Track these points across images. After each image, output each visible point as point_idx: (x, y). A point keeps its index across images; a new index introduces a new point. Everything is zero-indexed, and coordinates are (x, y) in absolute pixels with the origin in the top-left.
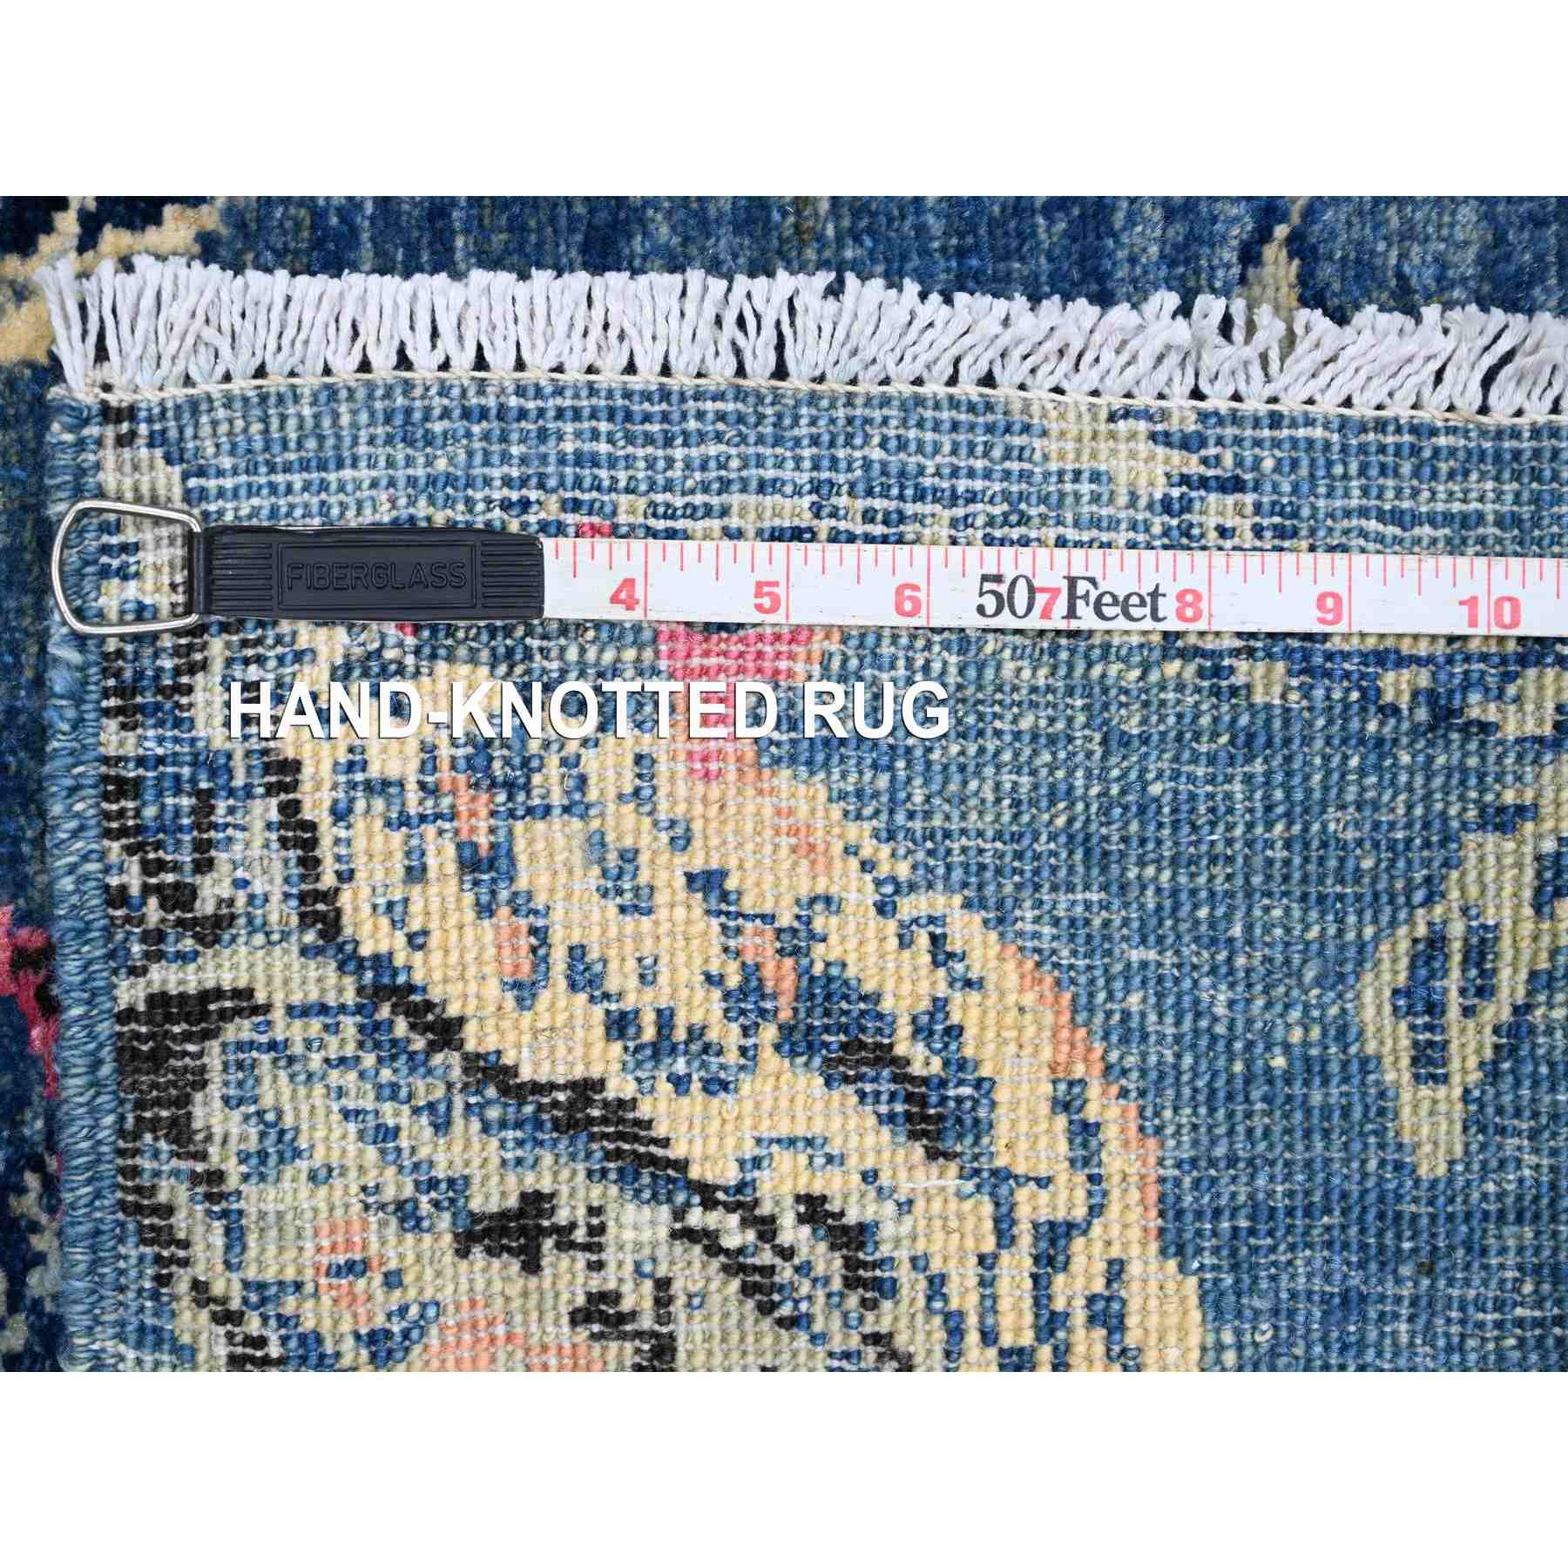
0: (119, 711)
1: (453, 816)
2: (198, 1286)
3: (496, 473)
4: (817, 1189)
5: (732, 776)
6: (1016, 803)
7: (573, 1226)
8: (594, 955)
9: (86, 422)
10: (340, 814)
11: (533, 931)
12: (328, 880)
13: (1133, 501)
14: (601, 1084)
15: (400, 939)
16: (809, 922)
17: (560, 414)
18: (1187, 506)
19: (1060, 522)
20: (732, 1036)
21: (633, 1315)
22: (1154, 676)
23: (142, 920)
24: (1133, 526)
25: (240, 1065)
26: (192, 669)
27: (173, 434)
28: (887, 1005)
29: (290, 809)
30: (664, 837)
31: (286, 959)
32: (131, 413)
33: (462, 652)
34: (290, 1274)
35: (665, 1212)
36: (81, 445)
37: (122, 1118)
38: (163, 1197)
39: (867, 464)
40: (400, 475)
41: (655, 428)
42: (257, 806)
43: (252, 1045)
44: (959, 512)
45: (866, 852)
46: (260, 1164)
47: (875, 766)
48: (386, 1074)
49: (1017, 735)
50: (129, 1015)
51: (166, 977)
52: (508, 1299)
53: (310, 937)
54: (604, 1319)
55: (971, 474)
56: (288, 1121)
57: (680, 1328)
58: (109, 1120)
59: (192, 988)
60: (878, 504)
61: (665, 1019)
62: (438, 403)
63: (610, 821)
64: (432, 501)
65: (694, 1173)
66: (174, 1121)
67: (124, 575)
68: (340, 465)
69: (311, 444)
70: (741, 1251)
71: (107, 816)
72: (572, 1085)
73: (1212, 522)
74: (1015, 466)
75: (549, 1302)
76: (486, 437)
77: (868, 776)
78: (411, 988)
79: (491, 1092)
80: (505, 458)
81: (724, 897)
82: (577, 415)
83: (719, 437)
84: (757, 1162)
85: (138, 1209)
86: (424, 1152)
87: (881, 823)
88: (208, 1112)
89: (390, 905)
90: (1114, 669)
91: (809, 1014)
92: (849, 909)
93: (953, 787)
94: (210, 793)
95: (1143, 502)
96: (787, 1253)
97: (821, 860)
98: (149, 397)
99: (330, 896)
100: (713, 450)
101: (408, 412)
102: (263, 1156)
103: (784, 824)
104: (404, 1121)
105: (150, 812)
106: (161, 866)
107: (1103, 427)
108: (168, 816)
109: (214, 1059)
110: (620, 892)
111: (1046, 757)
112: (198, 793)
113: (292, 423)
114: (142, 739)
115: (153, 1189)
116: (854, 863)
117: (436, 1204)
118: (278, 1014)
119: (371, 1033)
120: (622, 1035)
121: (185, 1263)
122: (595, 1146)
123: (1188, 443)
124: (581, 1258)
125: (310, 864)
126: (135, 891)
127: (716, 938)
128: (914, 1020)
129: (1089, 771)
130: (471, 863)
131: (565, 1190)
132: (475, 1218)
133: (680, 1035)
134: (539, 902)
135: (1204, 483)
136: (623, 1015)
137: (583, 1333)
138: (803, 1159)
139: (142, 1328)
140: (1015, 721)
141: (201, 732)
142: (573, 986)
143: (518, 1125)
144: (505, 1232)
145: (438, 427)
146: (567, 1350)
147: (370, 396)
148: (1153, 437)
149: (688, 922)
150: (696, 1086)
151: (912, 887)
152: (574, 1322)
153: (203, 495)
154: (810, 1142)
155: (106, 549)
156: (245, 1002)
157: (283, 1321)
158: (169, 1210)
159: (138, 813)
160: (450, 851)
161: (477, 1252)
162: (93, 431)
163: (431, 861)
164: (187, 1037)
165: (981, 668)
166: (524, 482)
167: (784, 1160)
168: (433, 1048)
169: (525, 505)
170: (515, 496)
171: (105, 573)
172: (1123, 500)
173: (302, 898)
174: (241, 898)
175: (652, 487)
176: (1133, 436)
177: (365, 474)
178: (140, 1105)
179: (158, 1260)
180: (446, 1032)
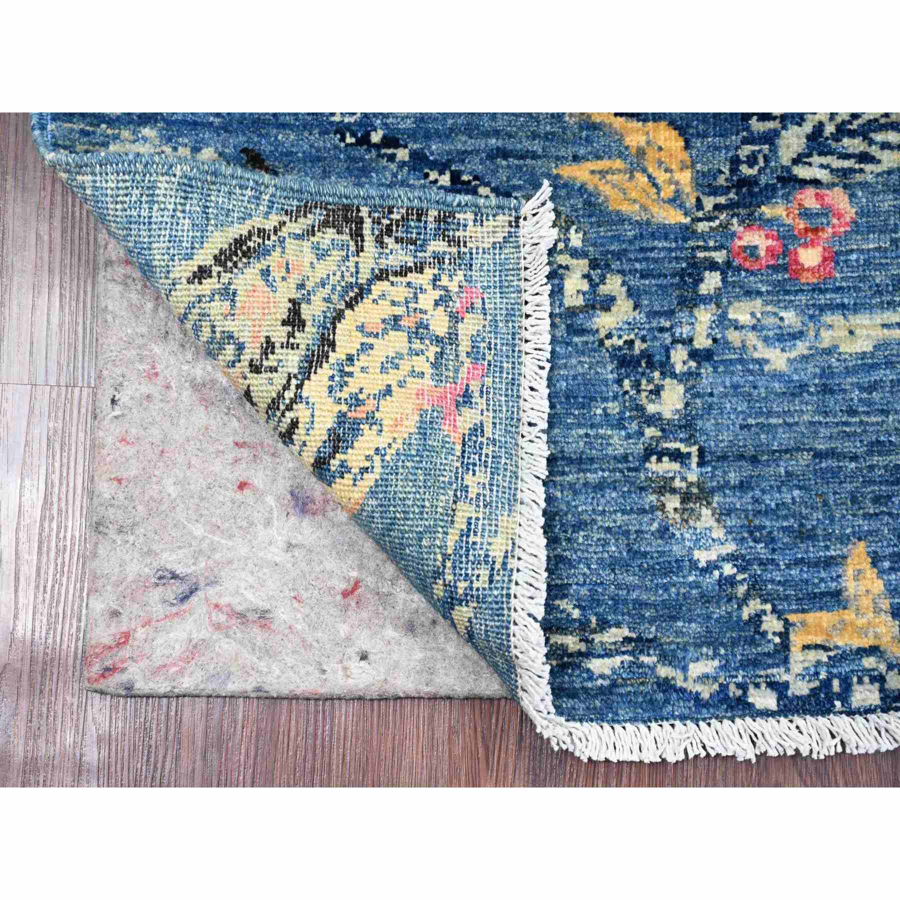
0: (440, 216)
1: (408, 316)
2: (285, 223)
3: (498, 341)
4: (300, 425)
5: (418, 402)
6: (404, 499)
7: (294, 338)
8: (370, 351)
9: (516, 211)
10: (409, 284)
11: (378, 334)
12: (391, 278)
13: (490, 544)
14: (334, 351)
15: (376, 297)
16: (376, 424)
17: (513, 363)
18: (486, 562)
19: (484, 519)
20: (344, 395)
21: (267, 359)
22: (438, 550)
23: (384, 218)
24: (482, 544)
25: (343, 245)
26: (449, 241)
27: (511, 240)
28: (350, 450)
29: (410, 270)
30: (402, 379)
31: (371, 264)
32: (517, 226)
33: (451, 325)
34: (287, 251)
35: (296, 371)
36: (510, 209)
37: (330, 204)
38: (309, 216)
39: (500, 457)
40: (498, 312)
41: (510, 392)
42: (412, 259)
43: (348, 250)
44: (487, 486)
45: (393, 445)
46: (316, 247)
47: (418, 450)
48: (339, 288)
49: (424, 500)
50: (358, 211)
51: (368, 224)
52: (275, 314)
53: (377, 271)
54: (267, 348)
55: (497, 491)
56: (328, 258)
57: (263, 375)
58: (331, 200)
59: (364, 232)
60: (490, 460)
61: (350, 374)
62: (516, 325)
63: (407, 362)
64: (491, 321)
65: (306, 382)
66: (329, 222)
67: (475, 221)
68: (501, 293)
69: (506, 284)
70: (284, 399)
71: (413, 209)
72: (334, 341)
73: (481, 572)
74: (500, 505)
75: (273, 328)
76: (508, 339)
77: (415, 447)
78: (362, 298)
79: (334, 314)
80: (502, 344)
81: (384, 395)
82: (513, 368)
83: (508, 411)
84: (307, 403)
85: (306, 207)
86: (318, 294)
87: (402, 451)
88: (331, 233)
89: (384, 295)
90: (440, 536)
91: (349, 423)
92: (378, 438)
93: (410, 477)
94: (416, 244)
95: (488, 547)
96: (283, 415)
97: (392, 429)
98: (522, 232)
99: (387, 279)
100: (504, 409)
101: (514, 315)
102: (318, 249)
103: (404, 417)
104: (326, 291)
105: (412, 224)
106: (398, 226)
107: (510, 536)
108: (410, 230)
109: (345, 237)
110: (387, 362)
111: (417, 511)
112: (416, 240)
113: (512, 278)
114: (431, 222)
115: (310, 212)
116: (391, 441)
117: (304, 295)
118: (356, 259)
119: (351, 286)
120: (347, 359)
121: (291, 221)
122: (316, 347)
123: (504, 564)
124: (285, 340)
125: (396, 274)
126: (392, 216)
127: (373, 392)
128: (346, 461)
129: (412, 526)
130: (396, 318)
131: (304, 335)
132: (299, 304)
133: (346, 379)
134: (386, 336)
135: (493, 569)
136: (353, 360)
137: (263, 340)
138: (308, 420)
139: (273, 203)
140: (428, 500)
141: (432, 242)
142: (362, 344)
143: (324, 322)
144: (295, 314)
145: (510, 325)
146: (259, 334)
147: (518, 304)
148: (507, 552)
149: (377, 384)
150: (331, 383)
151: (383, 461)
152: (268, 337)
153: (494, 248)
154: (312, 422)
155: (482, 215)
156: (360, 249)
157: (274, 246)
158: (305, 216)
159: (412, 220)
160: (400, 313)
161: (290, 305)
162: (514, 214)
163: (396, 308)
164: (351, 229)
165: (443, 488)
166: (495, 349)
167: (308, 413)
168: (346, 302)
169: (490, 349)
170: (492, 346)
171: (476, 215)
172: (490, 540)
173: (387, 270)
174: (388, 251)
175: (495, 389)
176: (507, 545)
177: (498, 300)
178: (334, 211)
179: (292, 211)
180: (350, 306)
